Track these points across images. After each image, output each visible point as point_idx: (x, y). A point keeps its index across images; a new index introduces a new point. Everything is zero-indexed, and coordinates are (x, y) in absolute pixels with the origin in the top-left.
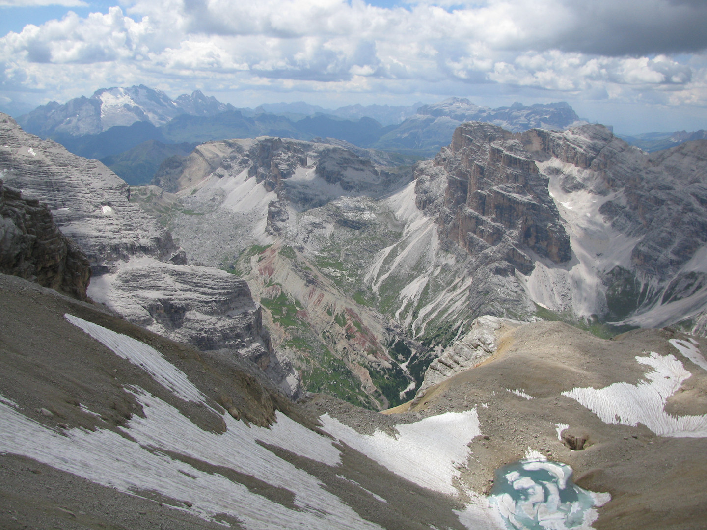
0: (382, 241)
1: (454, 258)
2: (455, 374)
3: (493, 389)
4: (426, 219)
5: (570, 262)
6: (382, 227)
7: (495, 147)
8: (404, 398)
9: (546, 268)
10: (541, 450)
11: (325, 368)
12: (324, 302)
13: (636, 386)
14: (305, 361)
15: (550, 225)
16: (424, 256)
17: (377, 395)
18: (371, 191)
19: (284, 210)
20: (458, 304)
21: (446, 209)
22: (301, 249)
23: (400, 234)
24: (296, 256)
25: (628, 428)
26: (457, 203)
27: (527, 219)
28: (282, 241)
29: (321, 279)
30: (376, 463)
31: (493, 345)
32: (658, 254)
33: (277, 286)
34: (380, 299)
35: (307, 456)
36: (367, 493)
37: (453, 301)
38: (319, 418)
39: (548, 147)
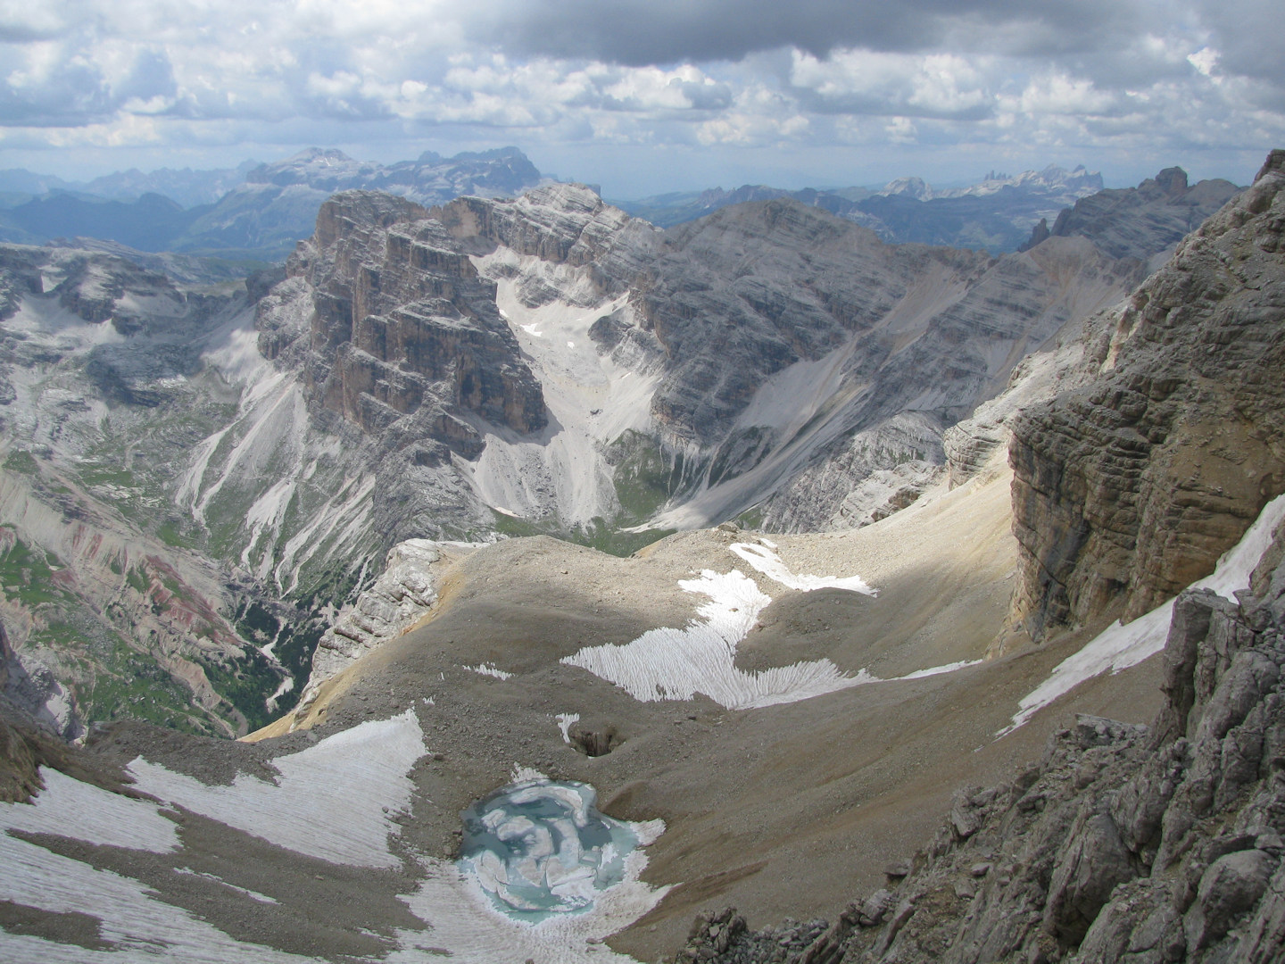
0: (201, 424)
1: (339, 443)
2: (367, 654)
3: (440, 670)
4: (280, 376)
5: (547, 430)
6: (201, 398)
7: (396, 234)
8: (275, 710)
9: (505, 443)
10: (537, 765)
11: (120, 673)
12: (103, 549)
13: (685, 631)
14: (79, 666)
15: (506, 367)
16: (282, 444)
17: (225, 711)
18: (173, 331)
19: (5, 381)
20: (355, 525)
21: (316, 354)
22: (47, 454)
23: (234, 409)
24: (38, 469)
25: (679, 704)
26: (336, 341)
27: (463, 361)
28: (7, 441)
29: (93, 506)
30: (245, 834)
31: (429, 591)
32: (695, 401)
33: (6, 529)
34: (209, 533)
35: (112, 843)
36: (238, 892)
37: (345, 521)
38: (126, 768)
39: (492, 230)
